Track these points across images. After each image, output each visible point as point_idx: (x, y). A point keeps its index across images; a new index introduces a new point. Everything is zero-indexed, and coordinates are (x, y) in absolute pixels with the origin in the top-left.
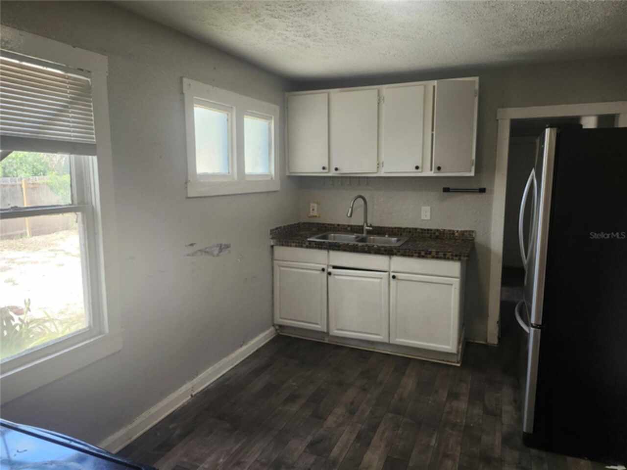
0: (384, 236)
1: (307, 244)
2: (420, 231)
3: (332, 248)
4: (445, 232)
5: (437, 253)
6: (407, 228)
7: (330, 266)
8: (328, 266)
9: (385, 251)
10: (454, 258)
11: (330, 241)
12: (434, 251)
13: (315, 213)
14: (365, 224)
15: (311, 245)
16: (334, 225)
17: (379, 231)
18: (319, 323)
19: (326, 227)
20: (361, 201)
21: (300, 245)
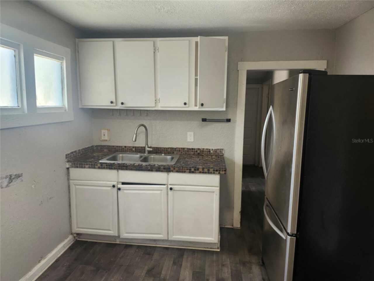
0: (161, 155)
1: (99, 165)
2: (187, 150)
3: (120, 168)
4: (204, 150)
5: (203, 169)
6: (177, 148)
7: (120, 182)
8: (118, 183)
9: (164, 169)
10: (216, 172)
11: (119, 162)
12: (201, 168)
13: (106, 138)
14: (147, 146)
15: (103, 166)
16: (121, 147)
17: (157, 151)
18: (111, 229)
19: (115, 149)
20: (142, 128)
21: (93, 166)
